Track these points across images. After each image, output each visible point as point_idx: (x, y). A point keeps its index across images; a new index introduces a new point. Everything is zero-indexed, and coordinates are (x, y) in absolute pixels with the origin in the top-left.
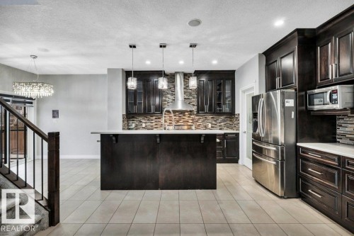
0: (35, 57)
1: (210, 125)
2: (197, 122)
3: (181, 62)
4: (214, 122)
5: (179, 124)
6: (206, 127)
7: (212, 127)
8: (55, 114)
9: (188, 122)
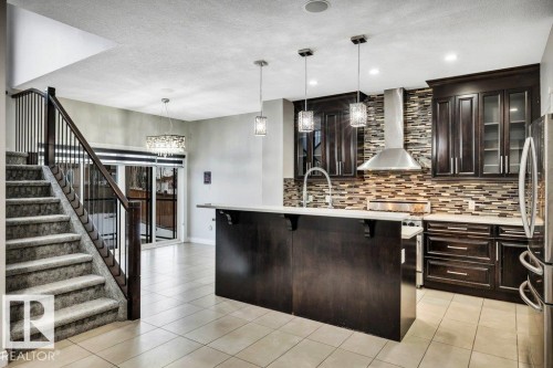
0: (167, 101)
1: (472, 205)
2: (439, 195)
3: (374, 72)
4: (483, 198)
5: (396, 199)
6: (461, 209)
7: (478, 209)
8: (208, 177)
9: (417, 195)
